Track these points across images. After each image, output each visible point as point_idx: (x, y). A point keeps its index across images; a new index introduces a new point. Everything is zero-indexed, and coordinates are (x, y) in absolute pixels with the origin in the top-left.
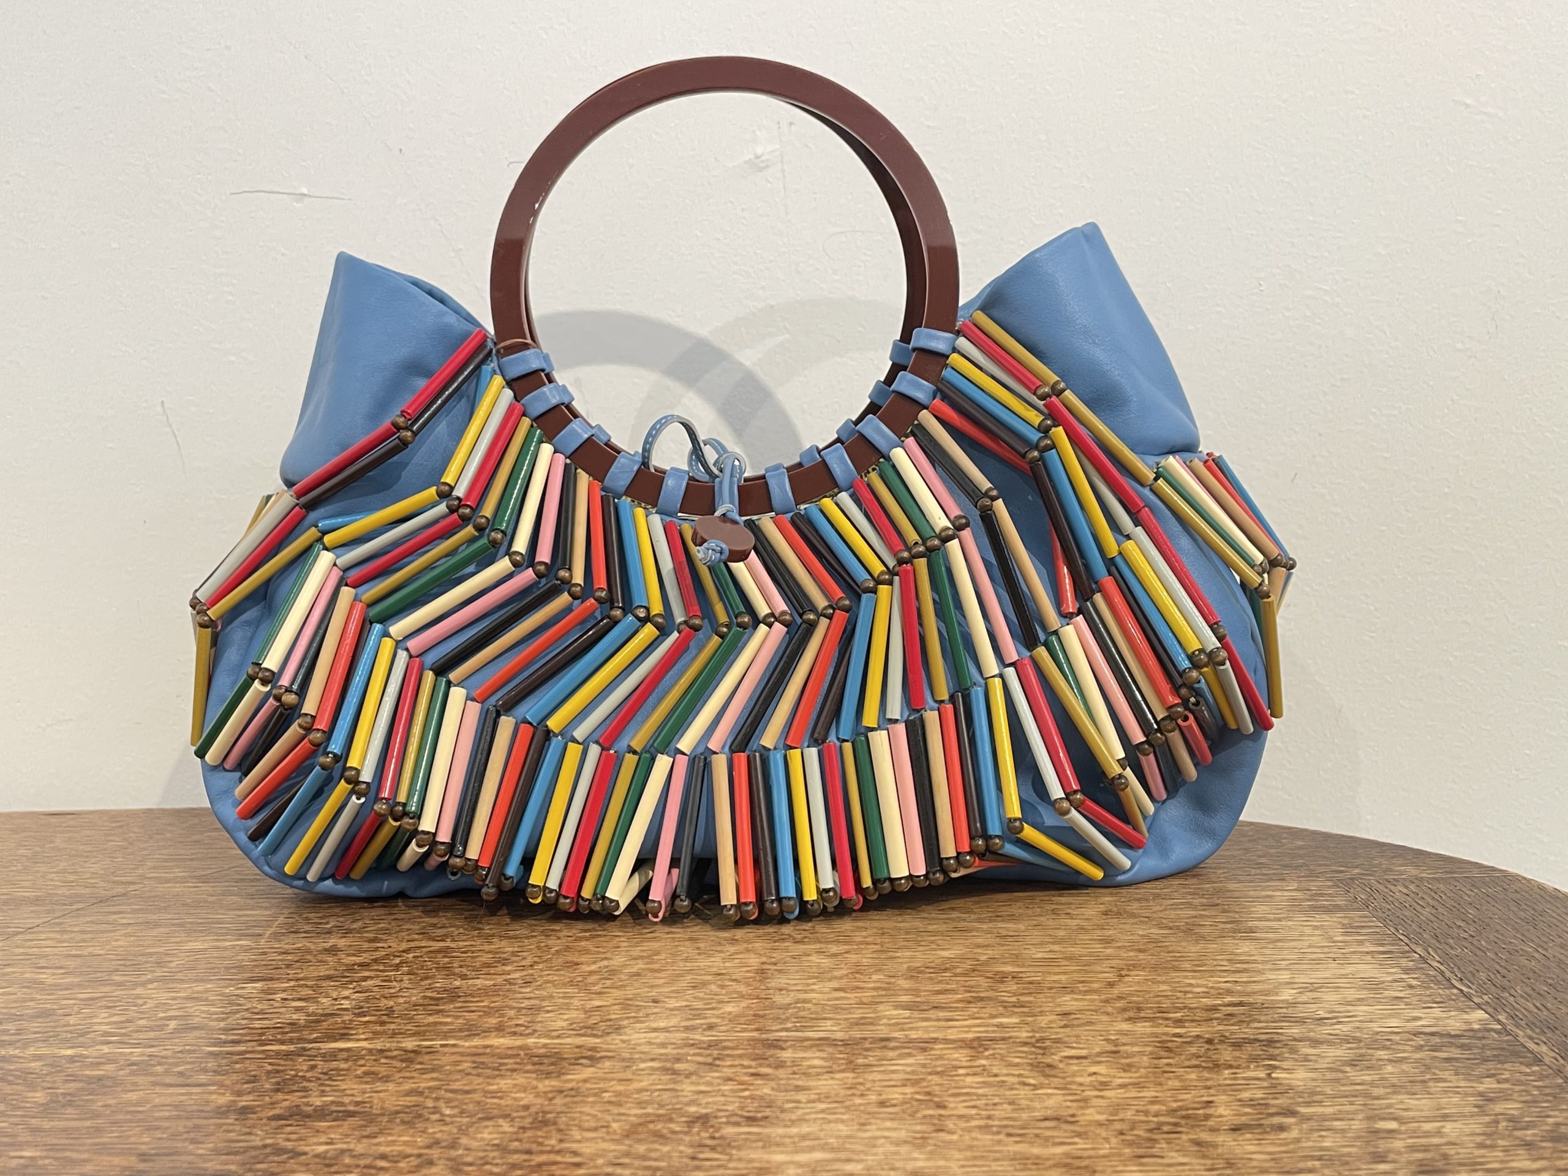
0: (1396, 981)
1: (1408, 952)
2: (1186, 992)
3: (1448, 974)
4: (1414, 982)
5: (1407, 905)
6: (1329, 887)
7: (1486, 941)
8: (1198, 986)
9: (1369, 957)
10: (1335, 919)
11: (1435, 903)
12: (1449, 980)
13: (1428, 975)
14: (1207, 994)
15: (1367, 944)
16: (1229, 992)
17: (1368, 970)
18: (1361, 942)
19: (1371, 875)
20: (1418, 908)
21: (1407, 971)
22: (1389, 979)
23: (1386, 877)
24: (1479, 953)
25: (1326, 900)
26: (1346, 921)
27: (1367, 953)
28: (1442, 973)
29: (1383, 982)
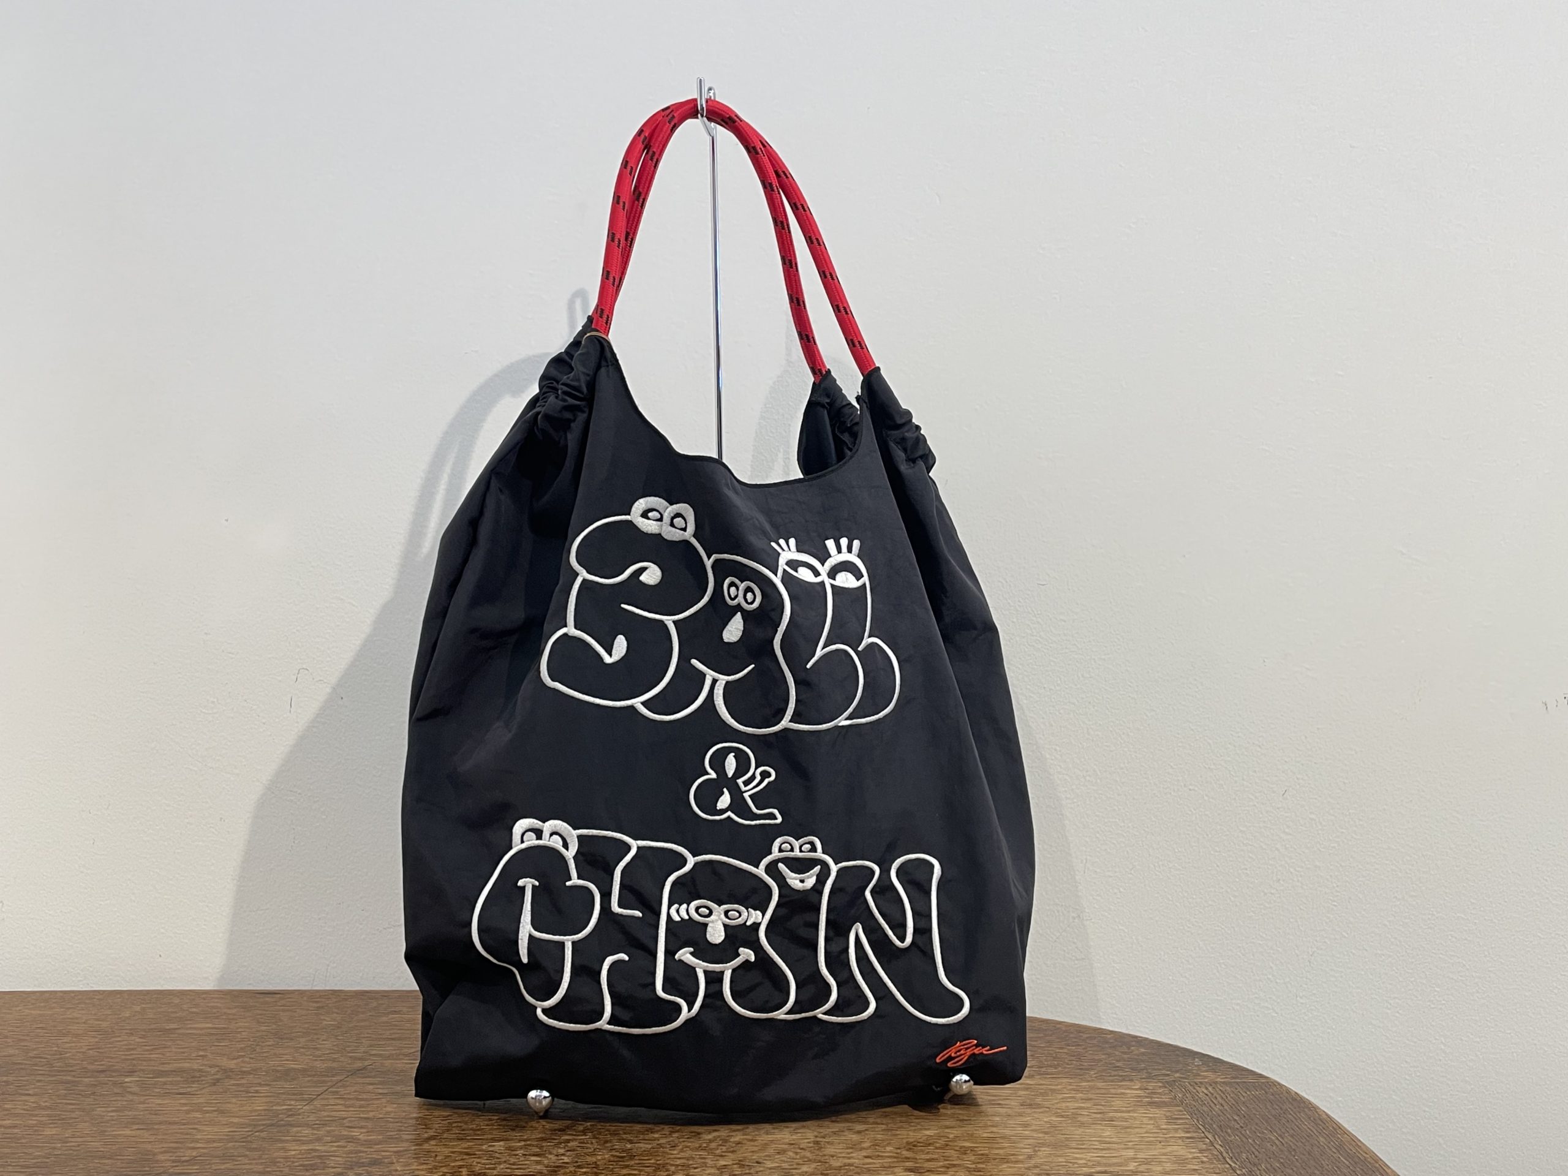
0: (1194, 1158)
1: (1203, 1138)
2: (1074, 1163)
3: (1225, 1154)
4: (1205, 1159)
5: (1206, 1103)
6: (1160, 1087)
7: (1250, 1132)
8: (1081, 1159)
9: (1180, 1141)
10: (1162, 1112)
11: (1223, 1102)
12: (1224, 1158)
13: (1213, 1154)
14: (1086, 1166)
15: (1180, 1131)
16: (1099, 1164)
17: (1180, 1150)
18: (1176, 1130)
19: (1186, 1079)
20: (1212, 1105)
21: (1201, 1151)
22: (1190, 1156)
23: (1195, 1080)
24: (1244, 1139)
25: (1158, 1098)
26: (1168, 1114)
27: (1180, 1138)
28: (1221, 1153)
29: (1187, 1159)
